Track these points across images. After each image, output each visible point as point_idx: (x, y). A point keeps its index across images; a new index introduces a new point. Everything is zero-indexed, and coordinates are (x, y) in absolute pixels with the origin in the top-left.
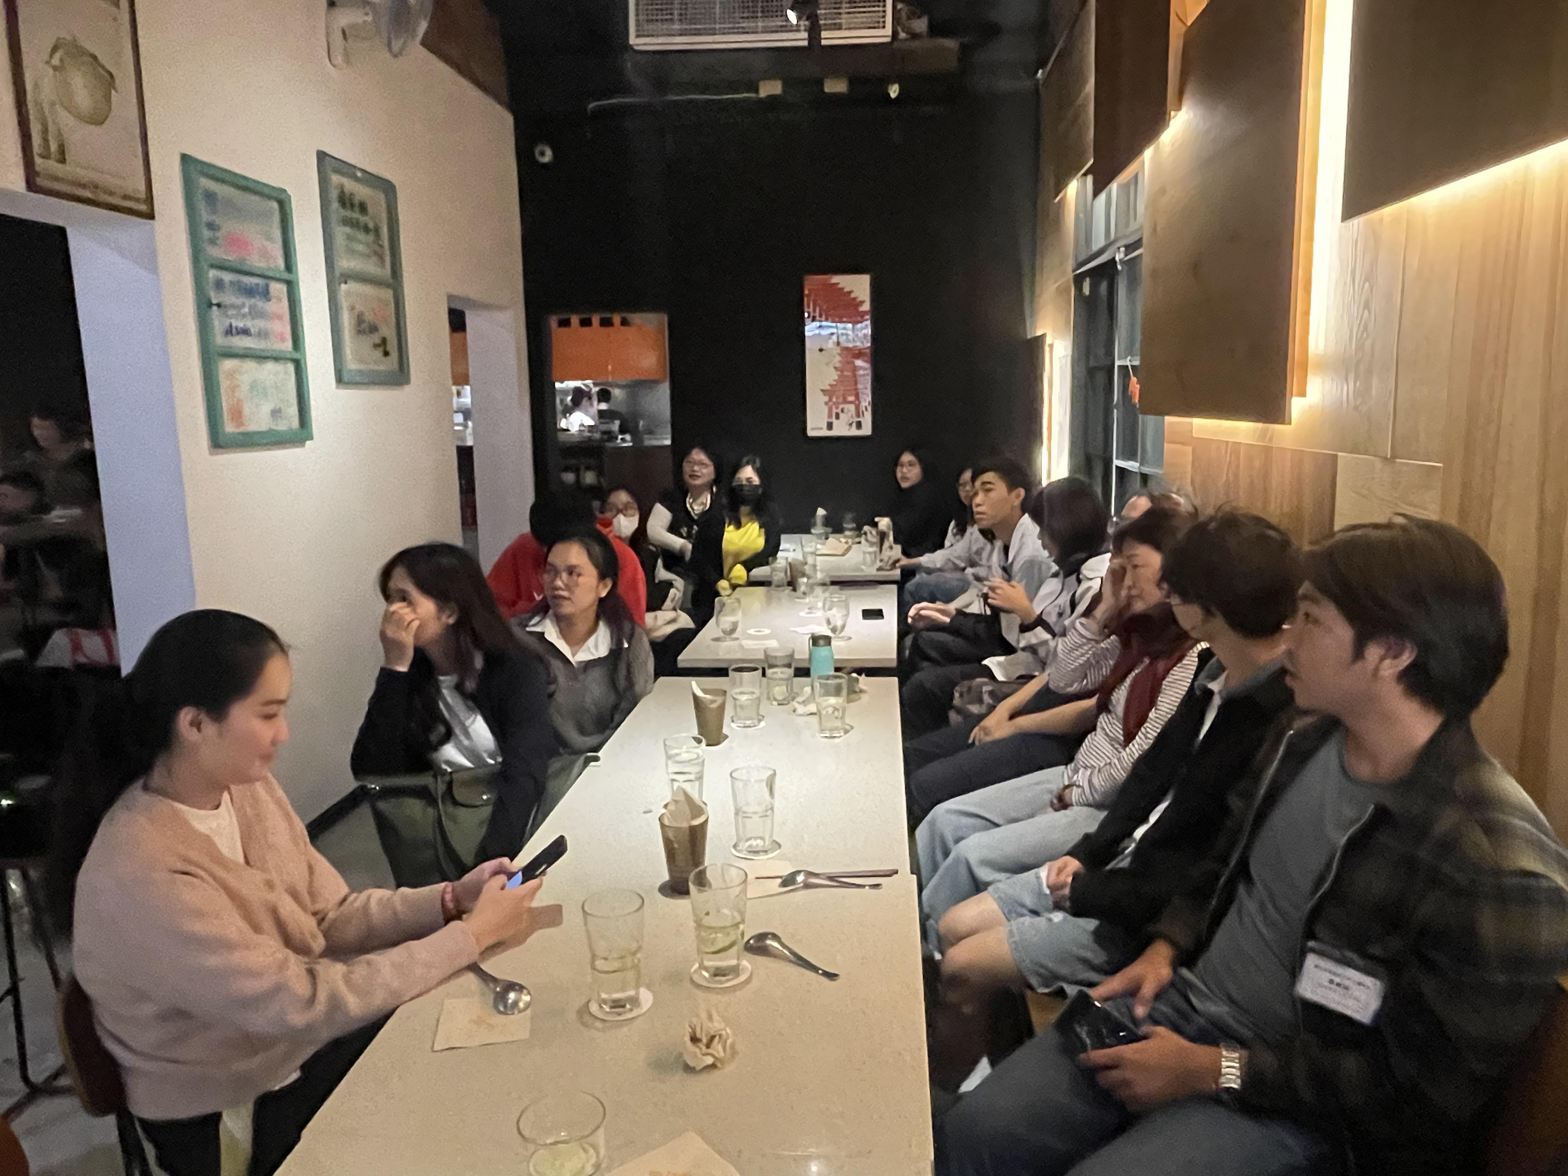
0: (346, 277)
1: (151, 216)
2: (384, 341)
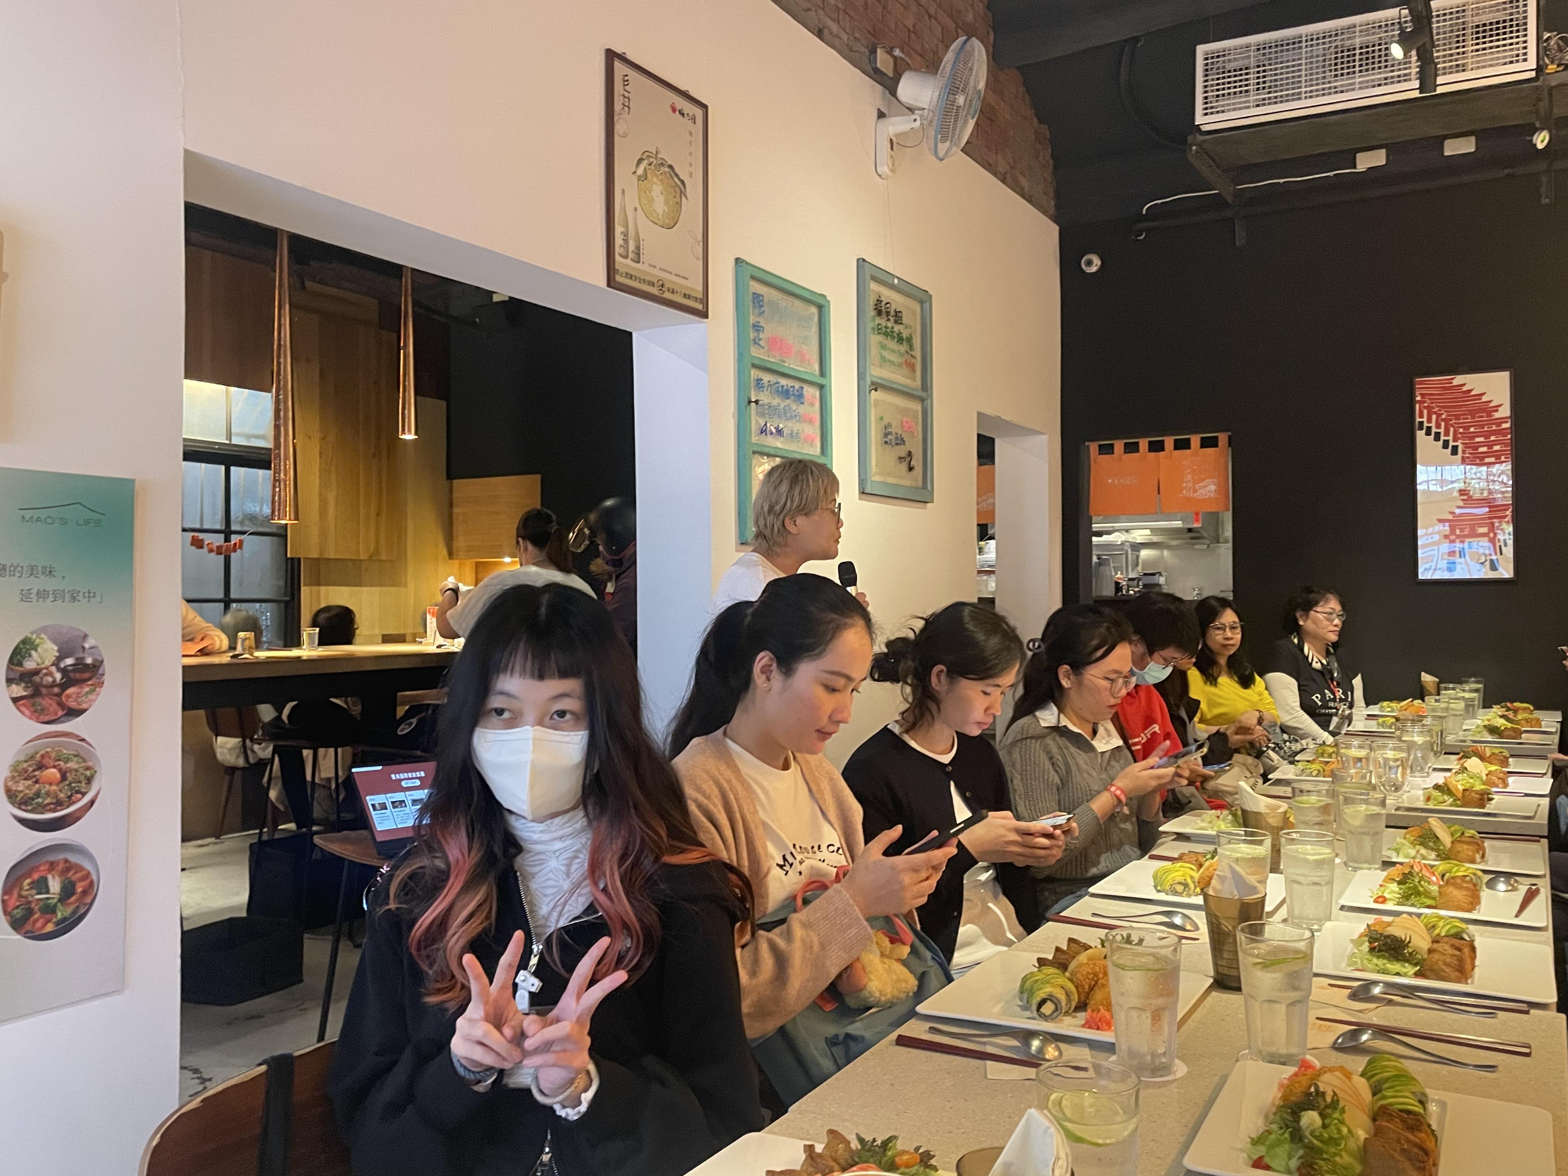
0: (876, 387)
1: (704, 315)
2: (910, 454)
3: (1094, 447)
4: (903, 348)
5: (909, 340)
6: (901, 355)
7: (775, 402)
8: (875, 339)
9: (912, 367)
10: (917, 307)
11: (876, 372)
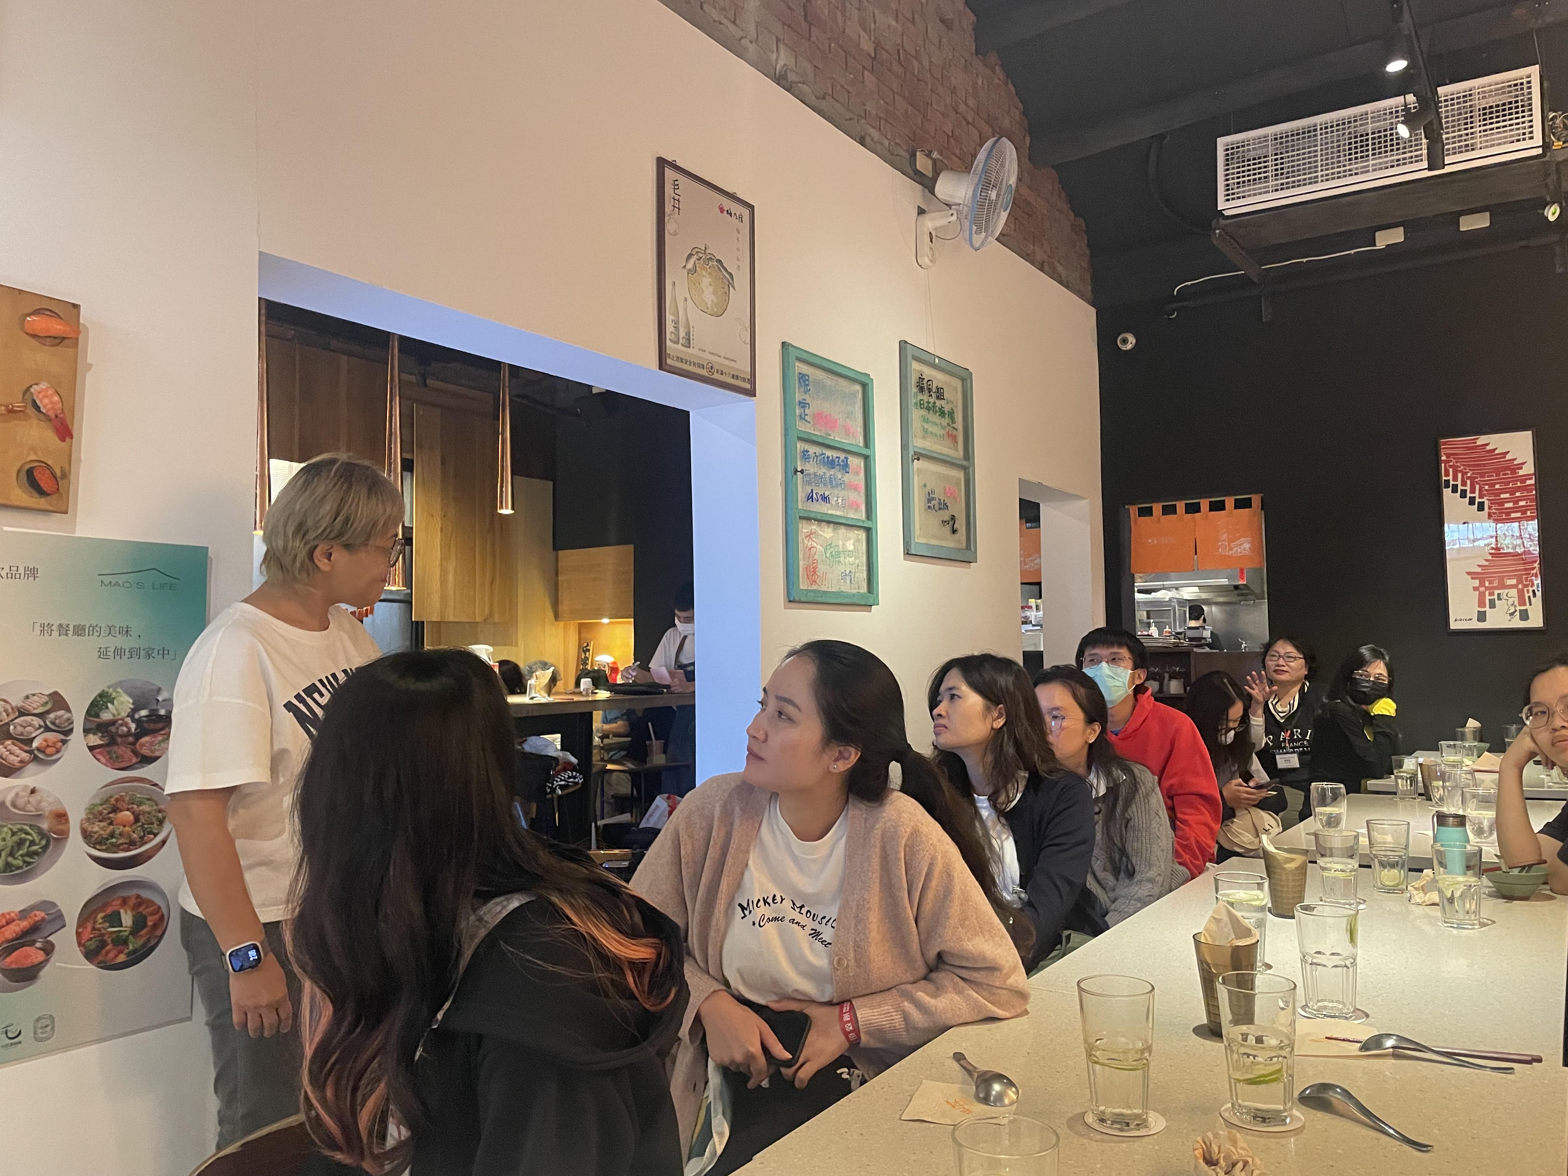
0: (918, 456)
1: (752, 393)
2: (953, 518)
3: (1133, 510)
4: (946, 421)
5: (951, 414)
6: (942, 427)
7: (822, 470)
8: (916, 414)
9: (954, 438)
10: (958, 384)
11: (918, 443)
